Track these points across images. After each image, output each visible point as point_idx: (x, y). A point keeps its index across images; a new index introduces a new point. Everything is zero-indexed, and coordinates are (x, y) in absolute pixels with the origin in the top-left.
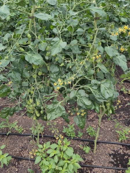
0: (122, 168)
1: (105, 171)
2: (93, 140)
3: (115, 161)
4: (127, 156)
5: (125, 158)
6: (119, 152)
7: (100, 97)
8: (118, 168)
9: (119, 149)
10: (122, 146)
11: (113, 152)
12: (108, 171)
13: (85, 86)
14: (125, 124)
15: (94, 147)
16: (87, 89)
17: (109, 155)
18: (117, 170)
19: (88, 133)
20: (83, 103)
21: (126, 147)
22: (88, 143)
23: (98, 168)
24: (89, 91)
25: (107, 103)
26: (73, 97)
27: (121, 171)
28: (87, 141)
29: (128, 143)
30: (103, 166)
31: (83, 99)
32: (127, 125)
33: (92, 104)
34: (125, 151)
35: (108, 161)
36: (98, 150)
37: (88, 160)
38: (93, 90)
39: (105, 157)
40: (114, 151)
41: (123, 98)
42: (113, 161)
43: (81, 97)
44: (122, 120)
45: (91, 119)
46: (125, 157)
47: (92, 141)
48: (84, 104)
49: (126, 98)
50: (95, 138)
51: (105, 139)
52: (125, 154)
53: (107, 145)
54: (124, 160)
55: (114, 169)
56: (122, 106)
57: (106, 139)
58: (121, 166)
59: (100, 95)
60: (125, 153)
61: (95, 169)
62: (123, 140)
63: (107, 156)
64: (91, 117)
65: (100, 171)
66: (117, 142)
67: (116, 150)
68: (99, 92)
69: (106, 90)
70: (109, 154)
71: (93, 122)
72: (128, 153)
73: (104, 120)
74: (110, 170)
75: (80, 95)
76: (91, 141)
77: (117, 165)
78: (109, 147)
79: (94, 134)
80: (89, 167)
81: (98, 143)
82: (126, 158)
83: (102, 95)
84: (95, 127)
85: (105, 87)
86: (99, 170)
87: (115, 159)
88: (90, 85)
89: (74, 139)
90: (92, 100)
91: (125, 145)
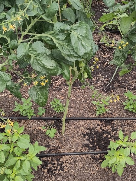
0: (101, 152)
1: (77, 159)
2: (60, 117)
3: (91, 142)
4: (107, 134)
5: (103, 137)
6: (96, 130)
7: (69, 54)
8: (95, 152)
9: (96, 125)
10: (99, 121)
11: (87, 131)
12: (82, 158)
13: (43, 35)
14: (104, 91)
15: (62, 126)
16: (48, 40)
17: (82, 136)
18: (93, 155)
19: (53, 108)
20: (42, 65)
21: (105, 123)
22: (53, 122)
23: (68, 155)
24: (50, 43)
25: (81, 62)
26: (24, 56)
27: (99, 155)
28: (51, 119)
29: (107, 117)
30: (74, 152)
31: (41, 59)
32: (106, 92)
33: (56, 66)
34: (104, 128)
35: (81, 144)
36: (67, 131)
37: (53, 147)
38: (58, 41)
39: (78, 139)
40: (89, 129)
41: (102, 54)
42: (88, 143)
43: (38, 55)
44: (100, 85)
45: (57, 88)
46: (104, 135)
47: (59, 119)
48: (44, 67)
49: (105, 54)
50: (63, 114)
51: (77, 114)
52: (104, 132)
53: (80, 122)
54: (103, 139)
55: (89, 154)
56: (100, 65)
57: (79, 114)
58: (99, 149)
59: (70, 50)
60: (103, 130)
61: (63, 158)
62: (101, 114)
63: (80, 138)
64: (57, 84)
65: (70, 160)
66: (94, 116)
67: (91, 128)
68: (68, 45)
69: (81, 41)
70: (83, 134)
71: (60, 91)
72: (107, 130)
73: (75, 87)
74: (85, 156)
75: (36, 51)
76: (57, 119)
77: (94, 148)
78: (83, 125)
79: (61, 109)
80: (56, 155)
81: (67, 120)
82: (105, 137)
83: (73, 49)
84: (63, 98)
85: (78, 36)
86: (70, 157)
87: (91, 140)
88: (53, 32)
89: (33, 119)
90: (57, 60)
91: (103, 120)
